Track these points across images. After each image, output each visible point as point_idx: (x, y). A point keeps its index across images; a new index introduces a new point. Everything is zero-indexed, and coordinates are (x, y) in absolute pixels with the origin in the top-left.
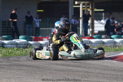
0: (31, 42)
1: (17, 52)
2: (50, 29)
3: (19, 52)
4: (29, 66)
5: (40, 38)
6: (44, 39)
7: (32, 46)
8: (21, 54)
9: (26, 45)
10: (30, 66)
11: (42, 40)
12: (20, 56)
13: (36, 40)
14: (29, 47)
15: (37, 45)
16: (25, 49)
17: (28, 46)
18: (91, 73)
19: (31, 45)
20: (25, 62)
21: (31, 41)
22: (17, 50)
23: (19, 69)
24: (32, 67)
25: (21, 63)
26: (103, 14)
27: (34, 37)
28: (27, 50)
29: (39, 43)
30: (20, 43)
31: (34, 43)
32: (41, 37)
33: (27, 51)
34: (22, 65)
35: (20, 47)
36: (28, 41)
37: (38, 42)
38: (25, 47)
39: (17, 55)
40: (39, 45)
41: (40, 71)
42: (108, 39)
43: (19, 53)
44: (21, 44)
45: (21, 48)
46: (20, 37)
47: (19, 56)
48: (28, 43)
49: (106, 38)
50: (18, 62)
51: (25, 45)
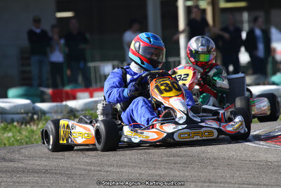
0: (44, 106)
1: (6, 135)
2: (95, 67)
3: (10, 134)
4: (44, 173)
5: (67, 93)
6: (79, 94)
7: (47, 115)
8: (17, 141)
9: (30, 115)
10: (46, 172)
11: (74, 98)
12: (14, 145)
13: (58, 97)
14: (38, 119)
15: (61, 112)
16: (28, 126)
17: (35, 117)
18: (221, 183)
19: (43, 113)
20: (31, 162)
21: (43, 101)
22: (5, 129)
23: (14, 182)
24: (52, 174)
25: (21, 165)
26: (245, 16)
27: (49, 91)
28: (34, 128)
29: (66, 106)
30: (11, 108)
31: (51, 108)
32: (71, 90)
33: (33, 131)
34: (24, 172)
35: (13, 121)
36: (34, 102)
37: (64, 103)
38: (28, 118)
39: (5, 144)
40: (65, 112)
41: (74, 184)
42: (264, 84)
43: (9, 137)
44: (15, 111)
45: (15, 124)
46: (12, 92)
47: (10, 145)
48: (34, 108)
49: (258, 84)
50: (11, 164)
51: (27, 113)
